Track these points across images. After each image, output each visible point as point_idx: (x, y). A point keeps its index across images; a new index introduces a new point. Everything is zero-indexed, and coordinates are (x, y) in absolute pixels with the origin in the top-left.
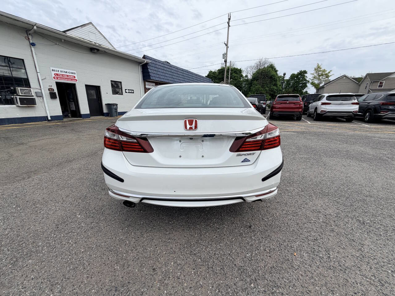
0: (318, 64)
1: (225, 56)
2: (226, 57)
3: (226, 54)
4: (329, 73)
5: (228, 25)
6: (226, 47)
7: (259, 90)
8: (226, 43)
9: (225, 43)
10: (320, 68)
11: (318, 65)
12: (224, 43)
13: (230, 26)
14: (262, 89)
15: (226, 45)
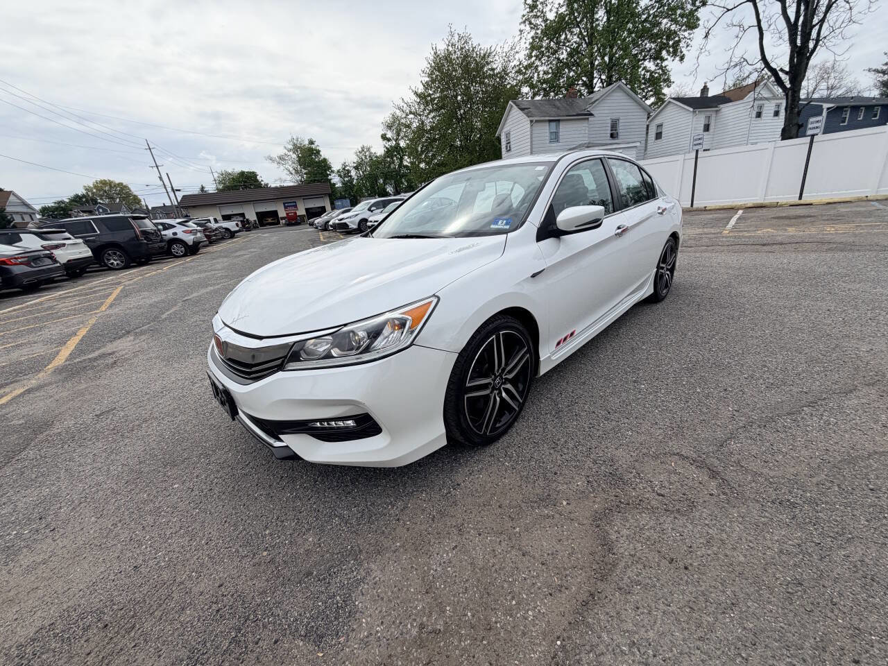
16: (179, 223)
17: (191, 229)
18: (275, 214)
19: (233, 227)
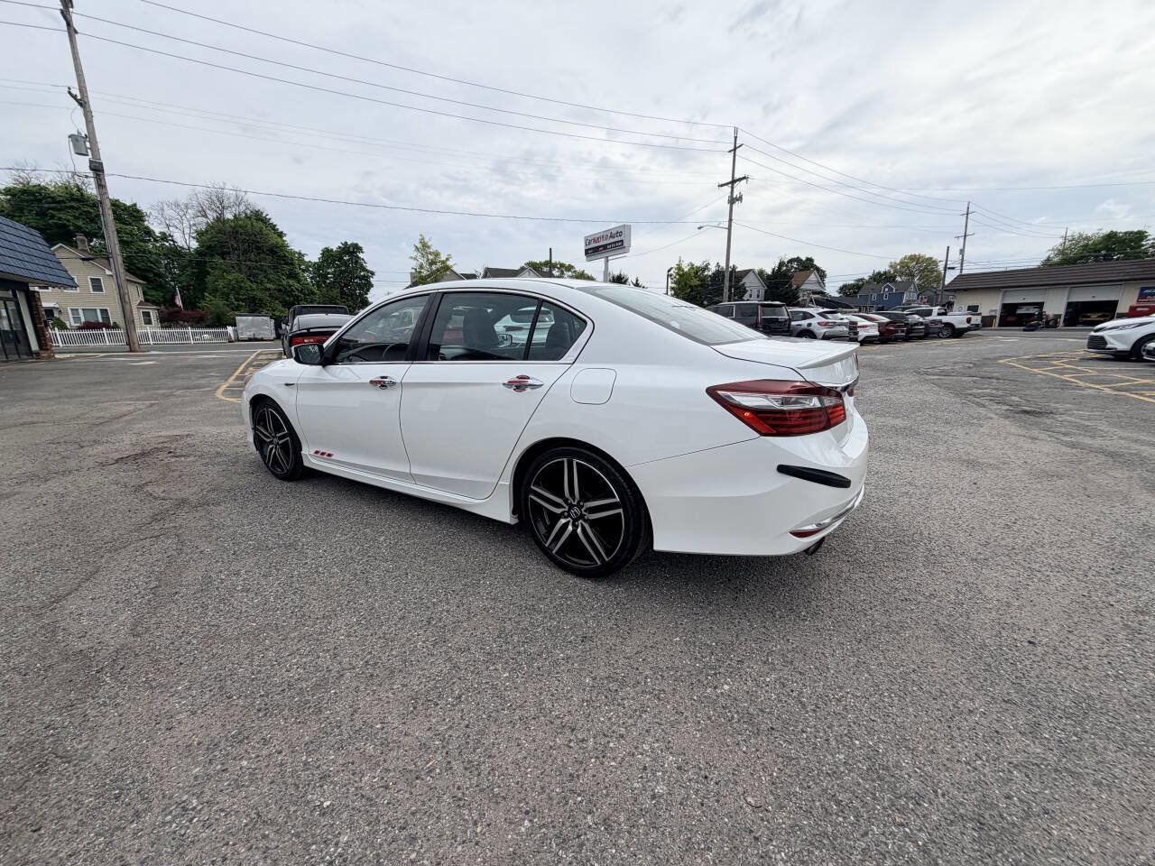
0: (421, 235)
1: (84, 143)
2: (95, 149)
3: (91, 136)
4: (447, 259)
5: (64, 23)
6: (80, 110)
7: (241, 288)
8: (76, 92)
9: (73, 92)
10: (429, 247)
11: (423, 239)
12: (70, 93)
13: (76, 32)
14: (254, 286)
15: (83, 103)
16: (821, 314)
17: (827, 320)
18: (1114, 304)
19: (961, 323)
